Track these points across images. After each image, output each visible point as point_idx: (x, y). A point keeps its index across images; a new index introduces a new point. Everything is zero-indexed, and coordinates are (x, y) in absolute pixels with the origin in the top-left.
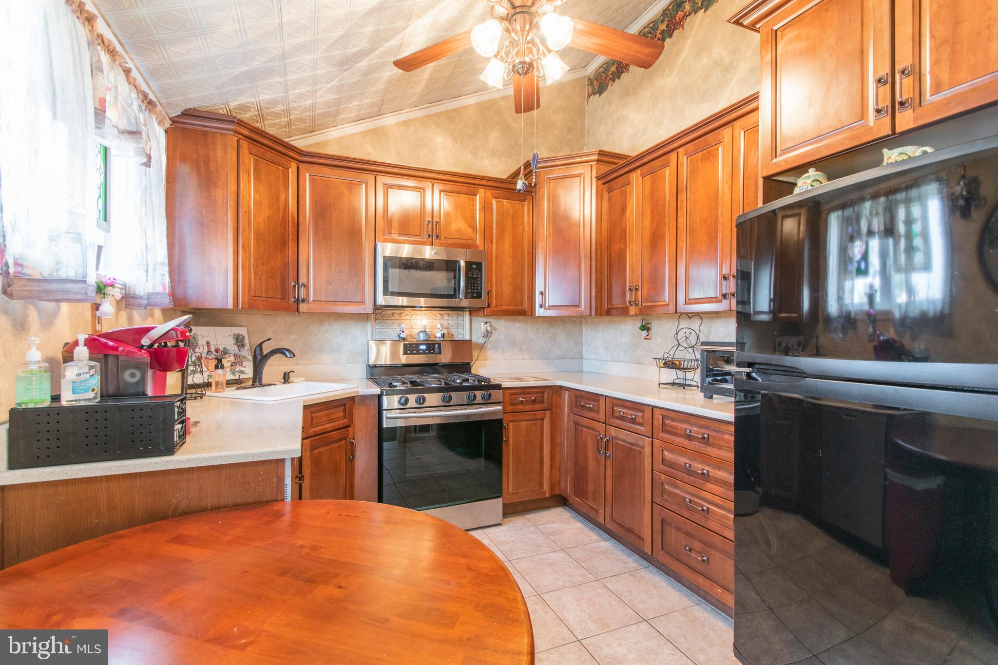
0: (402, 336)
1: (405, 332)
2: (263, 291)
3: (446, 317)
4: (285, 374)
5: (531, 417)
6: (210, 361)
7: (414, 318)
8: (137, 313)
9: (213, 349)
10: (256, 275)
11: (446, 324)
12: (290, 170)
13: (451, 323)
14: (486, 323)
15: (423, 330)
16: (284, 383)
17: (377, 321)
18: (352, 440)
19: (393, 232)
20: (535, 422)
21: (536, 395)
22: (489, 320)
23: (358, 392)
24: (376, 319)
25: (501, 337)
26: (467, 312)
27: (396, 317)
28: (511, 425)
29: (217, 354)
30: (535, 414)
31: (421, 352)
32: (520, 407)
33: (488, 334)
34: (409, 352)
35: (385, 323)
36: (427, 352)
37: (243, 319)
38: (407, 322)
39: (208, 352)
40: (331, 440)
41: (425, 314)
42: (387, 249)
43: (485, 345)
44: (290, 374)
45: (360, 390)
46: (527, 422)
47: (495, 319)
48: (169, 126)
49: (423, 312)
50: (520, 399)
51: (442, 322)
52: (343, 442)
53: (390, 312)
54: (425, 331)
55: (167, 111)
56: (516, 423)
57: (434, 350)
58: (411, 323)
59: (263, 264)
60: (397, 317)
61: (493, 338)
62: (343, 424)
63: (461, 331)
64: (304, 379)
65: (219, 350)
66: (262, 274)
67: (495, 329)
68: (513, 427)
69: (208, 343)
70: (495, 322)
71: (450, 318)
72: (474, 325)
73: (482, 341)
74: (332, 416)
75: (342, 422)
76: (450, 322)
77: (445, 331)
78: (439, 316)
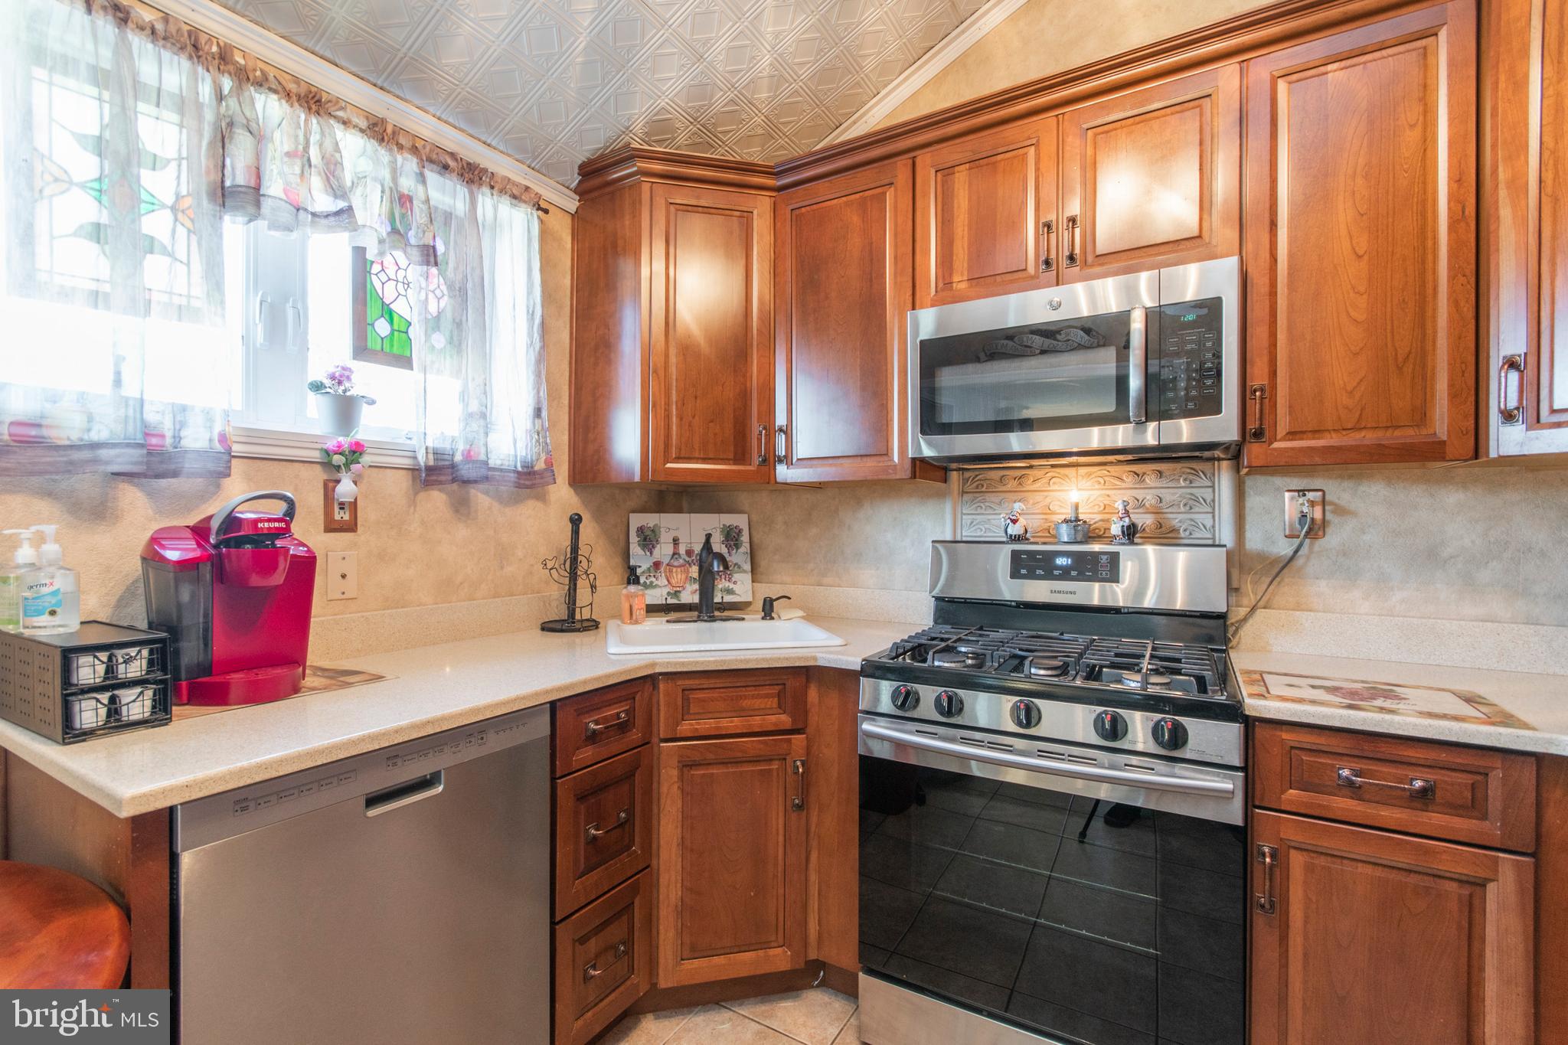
0: (1010, 531)
1: (1022, 521)
2: (696, 446)
3: (1149, 481)
4: (765, 600)
5: (1403, 859)
6: (674, 570)
7: (1056, 487)
8: (486, 493)
9: (682, 550)
10: (681, 419)
11: (1150, 498)
12: (755, 212)
13: (1169, 496)
14: (1302, 492)
15: (1070, 516)
16: (763, 618)
17: (966, 497)
18: (799, 763)
19: (956, 279)
20: (1428, 882)
21: (1432, 776)
22: (1318, 483)
23: (815, 659)
24: (964, 492)
25: (1366, 538)
26: (1225, 464)
27: (1009, 487)
28: (1297, 860)
29: (687, 559)
30: (1427, 852)
31: (1056, 572)
32: (1342, 804)
33: (1314, 530)
34: (1024, 571)
35: (984, 501)
36: (1074, 573)
37: (744, 499)
38: (1038, 497)
39: (674, 554)
40: (740, 755)
41: (1089, 475)
42: (927, 323)
43: (1300, 561)
44: (775, 604)
45: (819, 655)
46: (1379, 872)
47: (1341, 477)
48: (578, 204)
49: (1083, 470)
50: (1345, 773)
51: (1140, 494)
52: (775, 766)
53: (995, 475)
54: (1077, 520)
55: (560, 179)
56: (1322, 861)
57: (1095, 571)
58: (1048, 500)
59: (696, 398)
60: (1012, 485)
61: (1333, 539)
62: (775, 724)
63: (1207, 520)
64: (801, 613)
65: (693, 551)
66: (694, 417)
67: (1341, 511)
68: (1309, 869)
69: (676, 541)
70: (1339, 491)
71: (1164, 483)
72: (1253, 501)
73: (1284, 548)
74: (746, 703)
75: (773, 718)
76: (1163, 493)
77: (1144, 520)
78: (1129, 480)
